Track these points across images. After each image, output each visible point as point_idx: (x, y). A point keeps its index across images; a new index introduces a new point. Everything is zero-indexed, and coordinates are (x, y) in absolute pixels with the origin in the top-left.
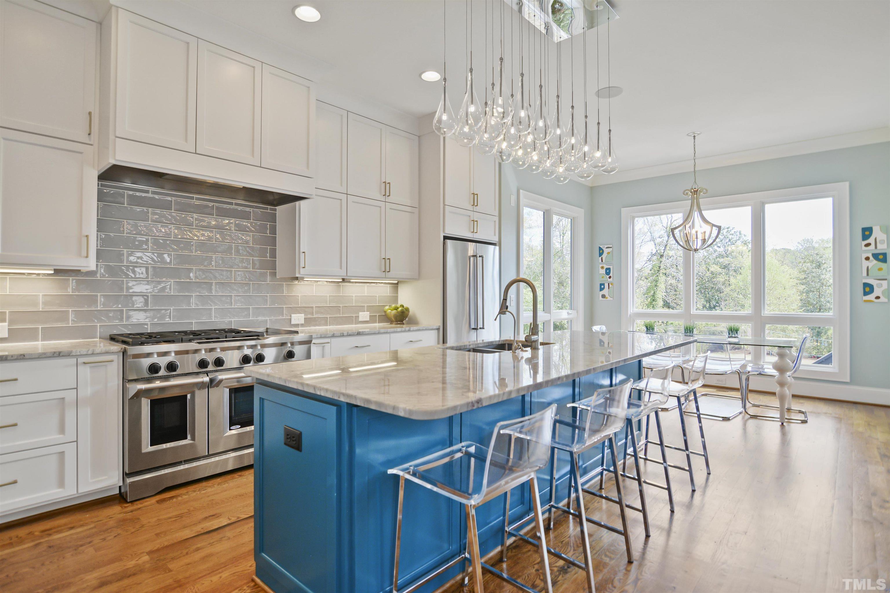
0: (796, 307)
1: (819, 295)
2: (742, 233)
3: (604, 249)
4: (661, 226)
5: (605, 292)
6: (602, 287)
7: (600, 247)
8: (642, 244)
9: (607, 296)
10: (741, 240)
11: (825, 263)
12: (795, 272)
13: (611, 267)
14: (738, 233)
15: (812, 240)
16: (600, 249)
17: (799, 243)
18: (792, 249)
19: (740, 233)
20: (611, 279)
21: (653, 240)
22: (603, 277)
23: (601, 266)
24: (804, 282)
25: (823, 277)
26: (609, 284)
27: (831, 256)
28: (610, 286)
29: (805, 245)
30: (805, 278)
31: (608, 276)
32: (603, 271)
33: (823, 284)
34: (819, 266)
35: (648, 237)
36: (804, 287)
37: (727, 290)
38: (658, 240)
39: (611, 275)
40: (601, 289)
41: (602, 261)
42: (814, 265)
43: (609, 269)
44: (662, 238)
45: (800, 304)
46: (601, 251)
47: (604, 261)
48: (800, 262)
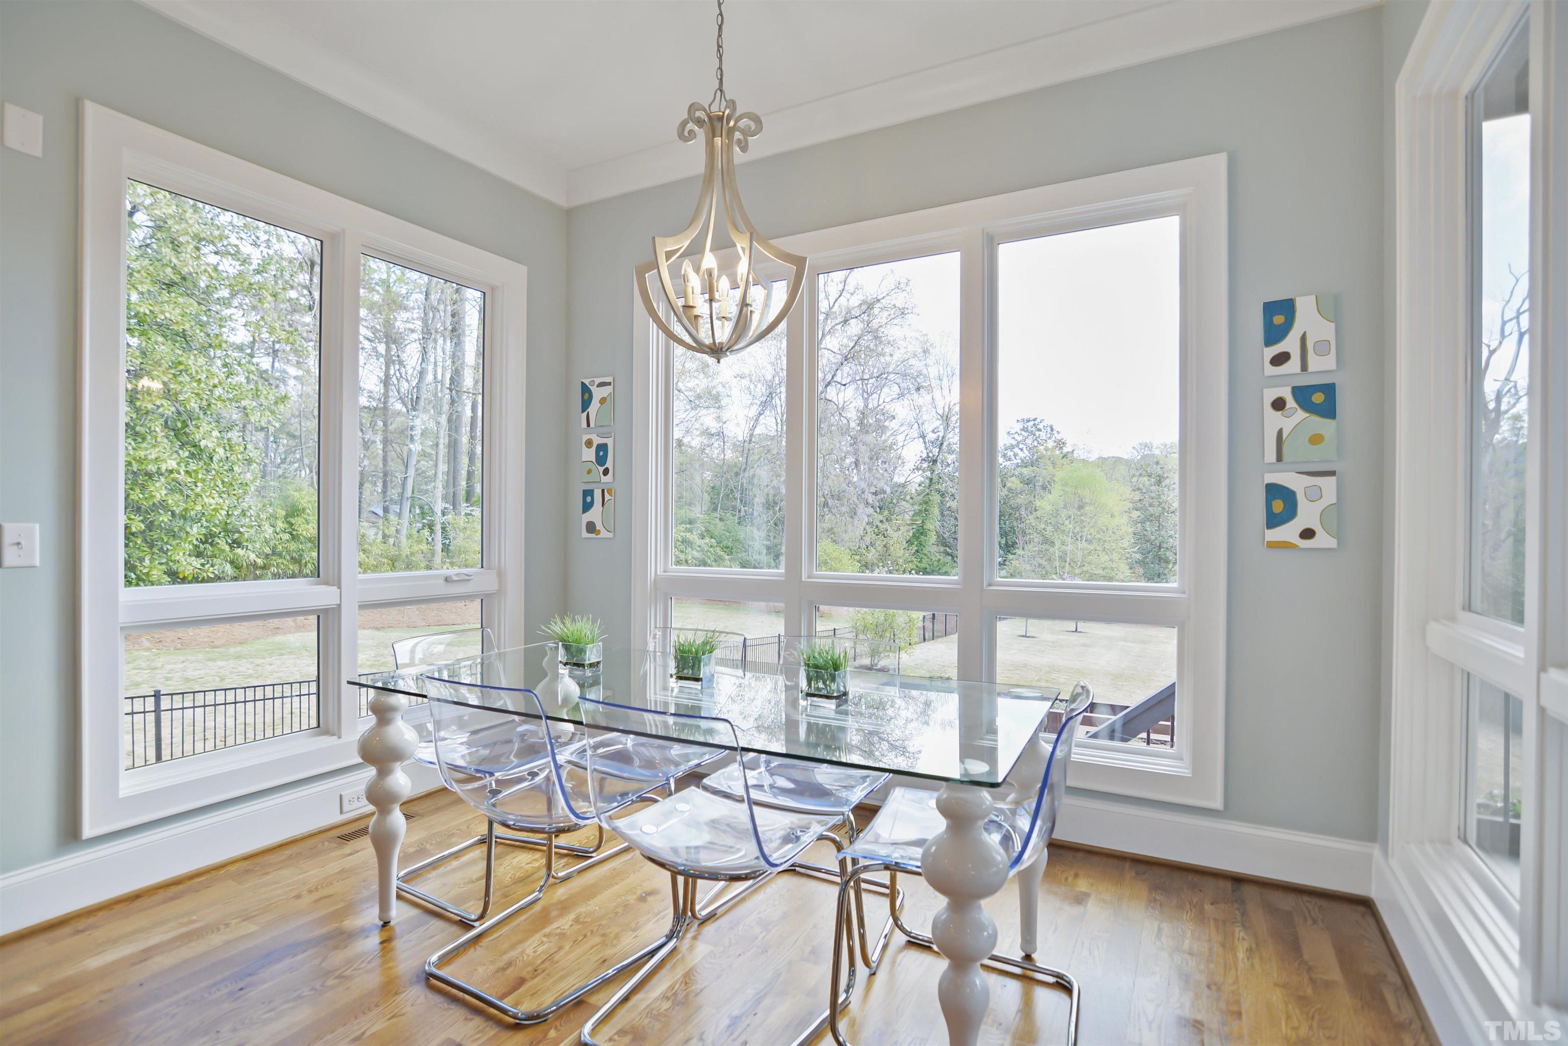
0: (1128, 544)
1: (1159, 527)
2: (1054, 427)
3: (593, 389)
4: (934, 413)
5: (595, 514)
6: (589, 499)
7: (582, 383)
8: (906, 442)
9: (599, 526)
10: (1053, 439)
11: (1167, 477)
12: (1127, 491)
13: (609, 442)
14: (1049, 429)
15: (1151, 444)
16: (585, 389)
17: (1134, 448)
18: (1126, 457)
19: (1052, 429)
20: (608, 478)
21: (923, 436)
22: (589, 472)
23: (585, 438)
24: (1138, 506)
25: (1163, 498)
26: (603, 491)
27: (1177, 467)
28: (607, 497)
29: (1143, 451)
30: (1140, 500)
31: (601, 469)
32: (589, 455)
33: (1164, 508)
34: (1159, 483)
35: (915, 433)
36: (1138, 513)
37: (1031, 520)
38: (931, 437)
39: (609, 464)
40: (587, 507)
41: (588, 425)
42: (1153, 480)
43: (602, 448)
44: (938, 434)
45: (1133, 541)
46: (586, 396)
47: (592, 424)
48: (1134, 476)
